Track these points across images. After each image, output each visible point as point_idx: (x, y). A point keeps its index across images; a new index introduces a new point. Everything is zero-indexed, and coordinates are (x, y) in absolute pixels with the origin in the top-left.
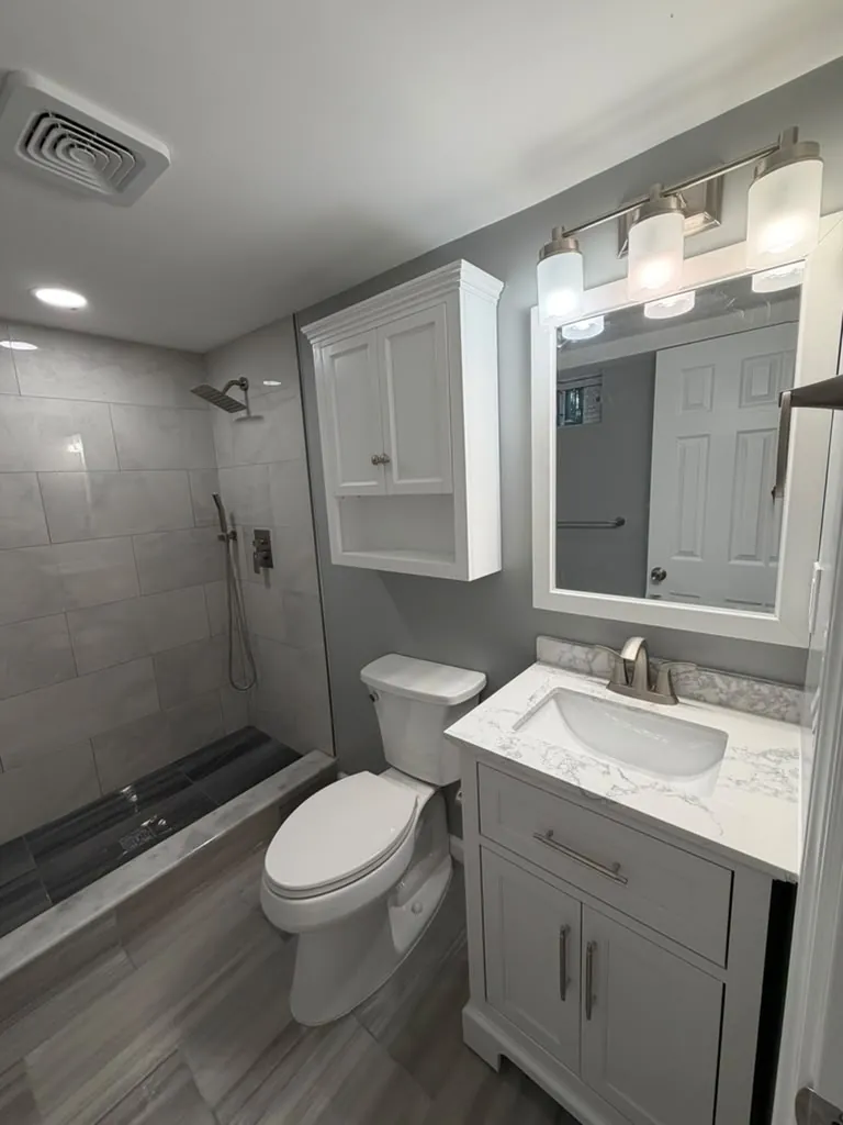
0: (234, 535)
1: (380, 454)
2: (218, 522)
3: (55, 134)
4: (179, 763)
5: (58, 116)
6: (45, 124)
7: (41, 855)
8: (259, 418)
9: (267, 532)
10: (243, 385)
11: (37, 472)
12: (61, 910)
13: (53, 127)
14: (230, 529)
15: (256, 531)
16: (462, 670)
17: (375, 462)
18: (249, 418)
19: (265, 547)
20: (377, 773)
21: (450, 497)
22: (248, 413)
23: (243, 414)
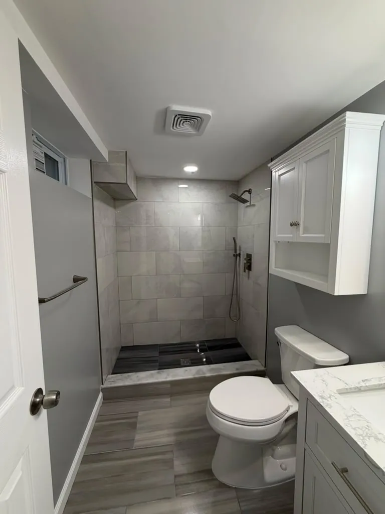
0: (240, 254)
1: (294, 221)
2: (234, 249)
3: (179, 120)
4: (207, 341)
5: (179, 115)
6: (176, 119)
7: (161, 353)
8: (254, 205)
9: (251, 255)
10: (250, 192)
11: (180, 227)
12: (158, 373)
13: (179, 118)
14: (238, 252)
15: (247, 254)
16: (335, 348)
17: (291, 225)
18: (251, 205)
19: (250, 261)
20: (274, 383)
21: (329, 245)
22: (250, 203)
23: (248, 204)
